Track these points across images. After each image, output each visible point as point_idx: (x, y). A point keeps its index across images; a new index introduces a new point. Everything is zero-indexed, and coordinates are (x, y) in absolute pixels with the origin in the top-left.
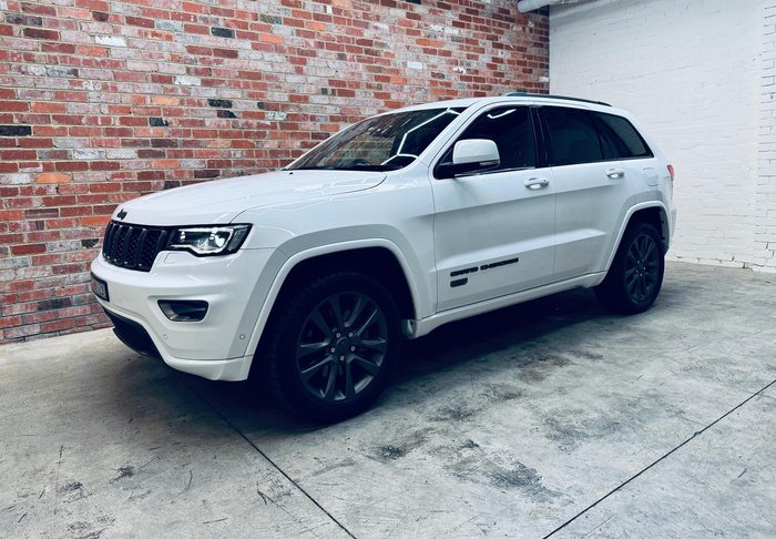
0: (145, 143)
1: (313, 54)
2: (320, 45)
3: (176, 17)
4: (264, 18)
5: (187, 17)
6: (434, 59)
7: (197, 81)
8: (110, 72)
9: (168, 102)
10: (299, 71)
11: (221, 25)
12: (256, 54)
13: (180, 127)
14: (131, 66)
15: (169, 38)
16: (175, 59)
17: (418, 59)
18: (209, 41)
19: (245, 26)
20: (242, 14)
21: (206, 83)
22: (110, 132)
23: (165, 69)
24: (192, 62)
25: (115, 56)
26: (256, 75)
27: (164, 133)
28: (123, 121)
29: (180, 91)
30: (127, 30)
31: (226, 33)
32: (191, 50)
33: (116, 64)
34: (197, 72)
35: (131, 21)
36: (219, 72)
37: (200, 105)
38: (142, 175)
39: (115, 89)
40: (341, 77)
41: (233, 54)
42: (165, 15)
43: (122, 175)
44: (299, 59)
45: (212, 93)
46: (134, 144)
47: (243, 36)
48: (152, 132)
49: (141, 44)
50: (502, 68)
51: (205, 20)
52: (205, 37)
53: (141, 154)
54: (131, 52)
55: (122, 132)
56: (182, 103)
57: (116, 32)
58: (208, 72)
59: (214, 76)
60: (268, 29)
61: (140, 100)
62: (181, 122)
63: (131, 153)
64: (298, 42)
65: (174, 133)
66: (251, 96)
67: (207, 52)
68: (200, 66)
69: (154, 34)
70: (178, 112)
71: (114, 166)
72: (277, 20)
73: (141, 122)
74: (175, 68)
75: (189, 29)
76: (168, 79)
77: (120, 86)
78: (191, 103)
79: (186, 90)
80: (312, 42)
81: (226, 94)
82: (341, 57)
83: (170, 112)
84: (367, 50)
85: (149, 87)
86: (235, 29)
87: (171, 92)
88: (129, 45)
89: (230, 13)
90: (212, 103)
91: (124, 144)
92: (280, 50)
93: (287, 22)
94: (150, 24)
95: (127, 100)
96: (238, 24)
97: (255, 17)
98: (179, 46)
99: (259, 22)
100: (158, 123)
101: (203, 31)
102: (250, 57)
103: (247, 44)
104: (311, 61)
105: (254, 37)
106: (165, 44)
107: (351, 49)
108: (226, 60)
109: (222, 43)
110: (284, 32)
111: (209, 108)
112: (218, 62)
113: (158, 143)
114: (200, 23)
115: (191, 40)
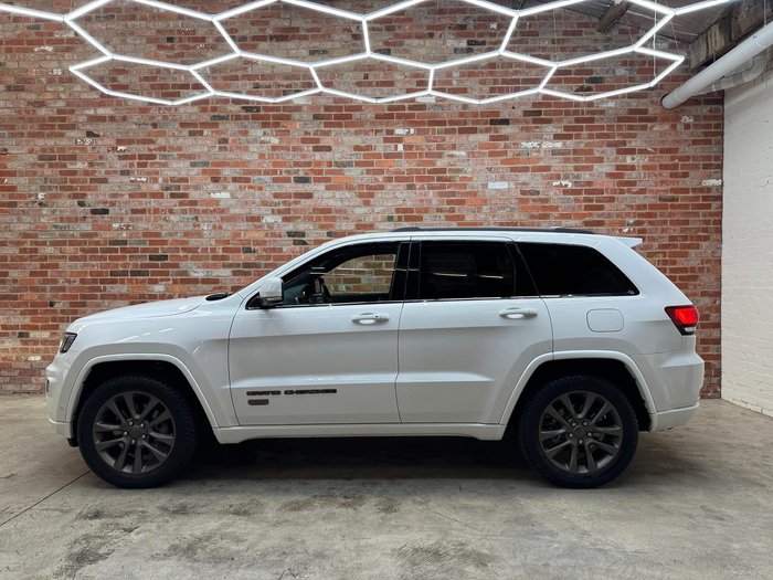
0: (238, 265)
1: (382, 188)
2: (389, 180)
3: (266, 173)
4: (337, 164)
5: (275, 172)
6: (523, 177)
7: (279, 218)
8: (218, 216)
9: (259, 235)
10: (367, 204)
11: (301, 174)
12: (329, 194)
13: (264, 254)
14: (232, 211)
15: (261, 189)
16: (264, 203)
17: (503, 179)
18: (291, 187)
19: (321, 172)
20: (319, 164)
21: (285, 219)
22: (215, 258)
23: (255, 212)
24: (276, 204)
25: (222, 205)
26: (328, 210)
27: (252, 258)
28: (224, 250)
29: (266, 228)
30: (232, 186)
31: (305, 180)
32: (276, 196)
33: (223, 211)
34: (279, 212)
35: (235, 180)
36: (296, 211)
37: (280, 236)
39: (220, 228)
40: (409, 204)
41: (309, 196)
42: (259, 172)
43: (220, 288)
44: (367, 194)
45: (290, 227)
46: (230, 266)
47: (318, 181)
48: (243, 257)
49: (240, 195)
51: (288, 172)
52: (288, 185)
53: (235, 273)
54: (233, 202)
55: (223, 258)
56: (267, 235)
57: (225, 189)
58: (288, 211)
59: (292, 214)
60: (340, 172)
61: (237, 235)
62: (265, 250)
63: (227, 272)
64: (367, 179)
65: (259, 258)
66: (322, 227)
67: (289, 196)
68: (282, 207)
69: (250, 187)
70: (264, 242)
71: (216, 281)
72: (349, 164)
73: (236, 250)
74: (264, 210)
75: (275, 180)
76: (258, 219)
77: (224, 226)
78: (274, 235)
79: (270, 226)
80: (380, 178)
81: (301, 227)
82: (411, 187)
83: (257, 243)
84: (440, 178)
85: (243, 225)
86: (312, 176)
87: (259, 228)
88: (233, 196)
89: (309, 164)
90: (290, 234)
91: (224, 266)
92: (350, 188)
93: (358, 164)
94: (248, 180)
95: (227, 235)
96: (314, 172)
97: (330, 164)
98: (268, 193)
99: (333, 168)
100: (248, 250)
101: (287, 180)
102: (322, 195)
103: (322, 187)
104: (379, 194)
105: (328, 180)
106: (257, 193)
107: (420, 179)
108: (303, 201)
109: (301, 188)
110: (354, 173)
111: (287, 238)
112: (296, 203)
113: (247, 265)
114: (285, 175)
115: (277, 188)
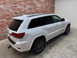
2: (27, 4)
3: (9, 2)
5: (10, 2)
6: (41, 4)
7: (12, 10)
8: (1, 10)
9: (9, 13)
10: (25, 8)
11: (15, 3)
12: (20, 6)
14: (4, 9)
16: (9, 8)
17: (39, 4)
18: (13, 5)
20: (17, 1)
22: (2, 18)
23: (8, 9)
25: (2, 8)
26: (20, 9)
28: (4, 16)
30: (3, 5)
31: (15, 4)
32: (11, 6)
34: (12, 9)
35: (3, 4)
37: (13, 13)
38: (7, 22)
40: (30, 8)
41: (16, 6)
42: (7, 2)
44: (25, 6)
45: (15, 12)
46: (6, 19)
48: (8, 17)
49: (5, 6)
50: (49, 4)
51: (13, 2)
55: (4, 18)
57: (1, 5)
58: (14, 9)
60: (21, 3)
61: (6, 13)
64: (24, 4)
65: (10, 17)
66: (19, 11)
70: (11, 14)
71: (4, 22)
72: (22, 2)
73: (6, 16)
75: (11, 4)
76: (9, 10)
77: (3, 12)
79: (11, 12)
80: (26, 4)
81: (16, 11)
82: (30, 5)
84: (33, 4)
90: (15, 13)
92: (22, 5)
93: (23, 2)
94: (6, 4)
95: (4, 14)
96: (17, 3)
97: (19, 1)
102: (19, 7)
103: (18, 5)
104: (26, 6)
106: (8, 6)
107: (31, 4)
110: (23, 3)
115: (11, 5)
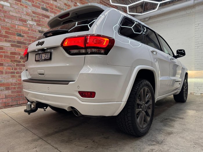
0: (14, 42)
4: (58, 8)
5: (33, 2)
7: (35, 24)
8: (3, 14)
9: (24, 28)
11: (45, 7)
13: (28, 38)
14: (11, 13)
15: (26, 7)
16: (28, 14)
19: (52, 9)
20: (52, 5)
21: (38, 25)
23: (24, 17)
24: (34, 17)
25: (5, 9)
27: (22, 39)
28: (6, 32)
29: (29, 26)
30: (11, 1)
31: (46, 10)
32: (34, 13)
33: (5, 12)
34: (35, 21)
36: (43, 22)
37: (35, 31)
38: (12, 53)
39: (4, 21)
41: (48, 17)
43: (4, 52)
45: (40, 28)
46: (10, 41)
47: (52, 12)
48: (17, 38)
49: (16, 7)
51: (39, 4)
52: (39, 10)
53: (12, 45)
54: (12, 9)
55: (5, 36)
56: (29, 30)
57: (7, 1)
58: (39, 21)
59: (41, 23)
60: (60, 11)
61: (13, 26)
62: (28, 36)
63: (8, 44)
65: (25, 40)
67: (39, 14)
68: (36, 19)
69: (21, 5)
70: (28, 33)
71: (1, 48)
73: (13, 34)
74: (27, 18)
75: (33, 5)
76: (25, 21)
77: (6, 20)
78: (32, 30)
79: (31, 26)
81: (45, 29)
83: (25, 32)
85: (17, 22)
86: (49, 9)
87: (26, 26)
88: (11, 6)
89: (48, 4)
90: (40, 32)
91: (6, 41)
94: (20, 1)
95: (8, 25)
97: (56, 7)
98: (30, 10)
99: (57, 9)
100: (20, 35)
101: (38, 7)
103: (53, 15)
105: (55, 13)
106: (25, 9)
108: (46, 18)
109: (44, 12)
111: (38, 33)
112: (43, 19)
113: (19, 42)
114: (38, 4)
115: (34, 9)
